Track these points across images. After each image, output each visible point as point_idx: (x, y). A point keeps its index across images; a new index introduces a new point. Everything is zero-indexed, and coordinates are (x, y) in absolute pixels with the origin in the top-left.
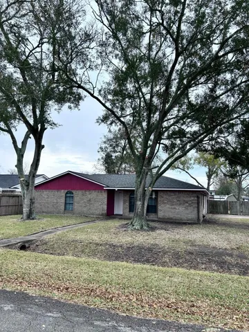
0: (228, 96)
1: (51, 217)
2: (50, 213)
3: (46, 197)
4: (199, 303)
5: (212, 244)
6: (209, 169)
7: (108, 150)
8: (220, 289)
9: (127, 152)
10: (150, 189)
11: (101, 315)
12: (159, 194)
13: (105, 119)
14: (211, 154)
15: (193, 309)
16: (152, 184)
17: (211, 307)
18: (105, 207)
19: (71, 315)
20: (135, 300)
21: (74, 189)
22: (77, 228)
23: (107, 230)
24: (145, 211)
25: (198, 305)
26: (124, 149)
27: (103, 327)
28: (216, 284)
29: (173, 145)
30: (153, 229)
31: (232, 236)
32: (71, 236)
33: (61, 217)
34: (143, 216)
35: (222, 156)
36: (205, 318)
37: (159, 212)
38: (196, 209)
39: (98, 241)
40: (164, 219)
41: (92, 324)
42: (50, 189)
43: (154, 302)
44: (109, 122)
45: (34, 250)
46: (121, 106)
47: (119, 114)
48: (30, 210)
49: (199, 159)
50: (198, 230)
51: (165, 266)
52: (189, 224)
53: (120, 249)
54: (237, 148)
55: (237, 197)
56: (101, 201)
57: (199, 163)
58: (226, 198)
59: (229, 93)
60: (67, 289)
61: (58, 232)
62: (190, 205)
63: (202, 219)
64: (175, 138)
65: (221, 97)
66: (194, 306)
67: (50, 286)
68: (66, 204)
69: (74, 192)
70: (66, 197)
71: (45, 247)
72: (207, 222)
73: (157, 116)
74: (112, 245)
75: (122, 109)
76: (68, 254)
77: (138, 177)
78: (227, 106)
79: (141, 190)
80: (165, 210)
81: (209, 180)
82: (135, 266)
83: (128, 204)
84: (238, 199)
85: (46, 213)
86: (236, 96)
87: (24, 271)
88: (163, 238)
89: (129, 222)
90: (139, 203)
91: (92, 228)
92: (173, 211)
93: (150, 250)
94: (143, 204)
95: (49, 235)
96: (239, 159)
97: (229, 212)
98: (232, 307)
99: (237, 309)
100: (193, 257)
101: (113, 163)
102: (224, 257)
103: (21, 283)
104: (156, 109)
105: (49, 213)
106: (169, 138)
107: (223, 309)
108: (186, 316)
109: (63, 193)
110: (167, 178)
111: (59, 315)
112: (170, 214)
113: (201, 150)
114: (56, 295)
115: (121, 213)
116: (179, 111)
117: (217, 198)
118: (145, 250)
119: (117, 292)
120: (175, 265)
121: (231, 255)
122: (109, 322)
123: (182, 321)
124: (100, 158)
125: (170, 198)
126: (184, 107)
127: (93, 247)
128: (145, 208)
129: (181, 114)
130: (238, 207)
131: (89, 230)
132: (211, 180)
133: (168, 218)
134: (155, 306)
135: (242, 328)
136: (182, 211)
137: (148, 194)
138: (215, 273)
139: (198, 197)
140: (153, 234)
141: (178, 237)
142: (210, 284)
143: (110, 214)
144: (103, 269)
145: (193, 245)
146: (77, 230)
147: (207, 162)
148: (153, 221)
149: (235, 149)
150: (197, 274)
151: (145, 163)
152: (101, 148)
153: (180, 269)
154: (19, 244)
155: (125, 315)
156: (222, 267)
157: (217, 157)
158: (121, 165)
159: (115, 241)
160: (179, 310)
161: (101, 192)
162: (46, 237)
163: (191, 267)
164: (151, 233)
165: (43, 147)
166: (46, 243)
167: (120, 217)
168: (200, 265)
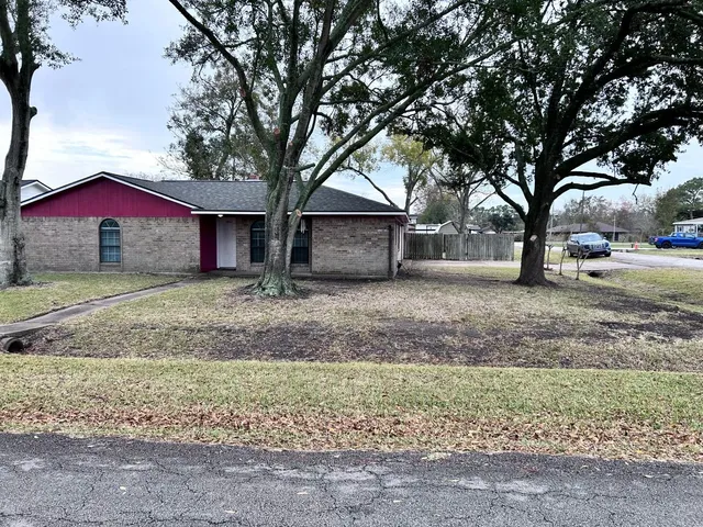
0: (458, 15)
1: (69, 278)
2: (65, 269)
3: (50, 233)
4: (408, 418)
5: (419, 315)
6: (411, 172)
7: (194, 125)
8: (439, 390)
9: (239, 131)
10: (299, 213)
11: (234, 455)
12: (315, 224)
13: (187, 48)
14: (417, 140)
15: (399, 427)
16: (302, 203)
17: (428, 421)
18: (197, 253)
19: (174, 463)
20: (292, 423)
21: (120, 215)
22: (137, 299)
23: (209, 301)
24: (288, 259)
25: (406, 420)
26: (230, 122)
27: (246, 475)
28: (431, 383)
29: (343, 119)
30: (305, 294)
31: (452, 299)
32: (130, 316)
33: (93, 276)
34: (284, 268)
35: (438, 145)
36: (424, 439)
37: (314, 260)
38: (386, 251)
39: (191, 323)
40: (324, 273)
41: (221, 473)
42: (60, 215)
43: (327, 423)
44: (197, 58)
45: (43, 351)
46: (229, 19)
47: (223, 37)
48: (16, 264)
49: (391, 149)
50: (390, 291)
51: (334, 361)
52: (373, 280)
53: (241, 336)
54: (466, 128)
55: (459, 226)
56: (184, 241)
57: (392, 158)
58: (437, 229)
59: (460, 9)
60: (149, 418)
61: (96, 311)
62: (375, 244)
63: (395, 270)
64: (346, 104)
65: (444, 17)
66: (399, 423)
67: (108, 418)
68: (102, 248)
69: (120, 221)
70: (101, 233)
71: (69, 342)
72: (405, 276)
73: (307, 50)
74: (222, 330)
75: (231, 28)
76: (126, 354)
77: (272, 187)
78: (455, 37)
79: (278, 216)
80: (326, 255)
81: (409, 194)
82: (278, 365)
83: (247, 245)
84: (460, 231)
85: (54, 269)
86: (473, 15)
87: (37, 395)
88: (326, 309)
89: (255, 282)
90: (275, 243)
91: (173, 297)
92: (342, 256)
93: (303, 333)
94: (285, 244)
95: (75, 316)
96: (471, 150)
97: (444, 255)
98: (463, 418)
99: (473, 421)
100: (386, 340)
101: (205, 155)
102: (440, 337)
103: (39, 417)
104: (307, 34)
105: (62, 271)
106: (334, 101)
107: (449, 423)
108: (390, 440)
109: (93, 223)
110: (329, 189)
111: (150, 465)
112: (336, 262)
113: (398, 132)
114: (130, 432)
115: (234, 265)
116: (354, 41)
117: (421, 229)
118: (293, 334)
119: (253, 415)
120: (353, 358)
121: (453, 333)
122: (253, 464)
123: (384, 448)
124: (175, 141)
125: (337, 231)
126: (367, 33)
127: (182, 336)
128: (289, 254)
129: (359, 48)
130: (461, 245)
131: (167, 302)
132: (413, 194)
133: (332, 272)
134: (332, 430)
135: (486, 448)
136: (359, 255)
137: (293, 222)
138: (427, 365)
139: (390, 229)
140: (306, 303)
141: (353, 305)
142: (421, 383)
143: (208, 267)
144: (215, 376)
145: (384, 319)
146: (140, 304)
147: (408, 158)
148: (303, 278)
149: (463, 130)
150: (396, 370)
151: (287, 156)
152: (175, 119)
153: (363, 364)
154: (5, 341)
155: (280, 450)
156: (437, 356)
157: (429, 146)
158: (224, 160)
159: (229, 321)
160: (376, 431)
161: (186, 222)
162: (70, 322)
163: (383, 359)
164: (301, 301)
165: (34, 112)
166: (70, 335)
167: (232, 273)
168: (398, 354)
